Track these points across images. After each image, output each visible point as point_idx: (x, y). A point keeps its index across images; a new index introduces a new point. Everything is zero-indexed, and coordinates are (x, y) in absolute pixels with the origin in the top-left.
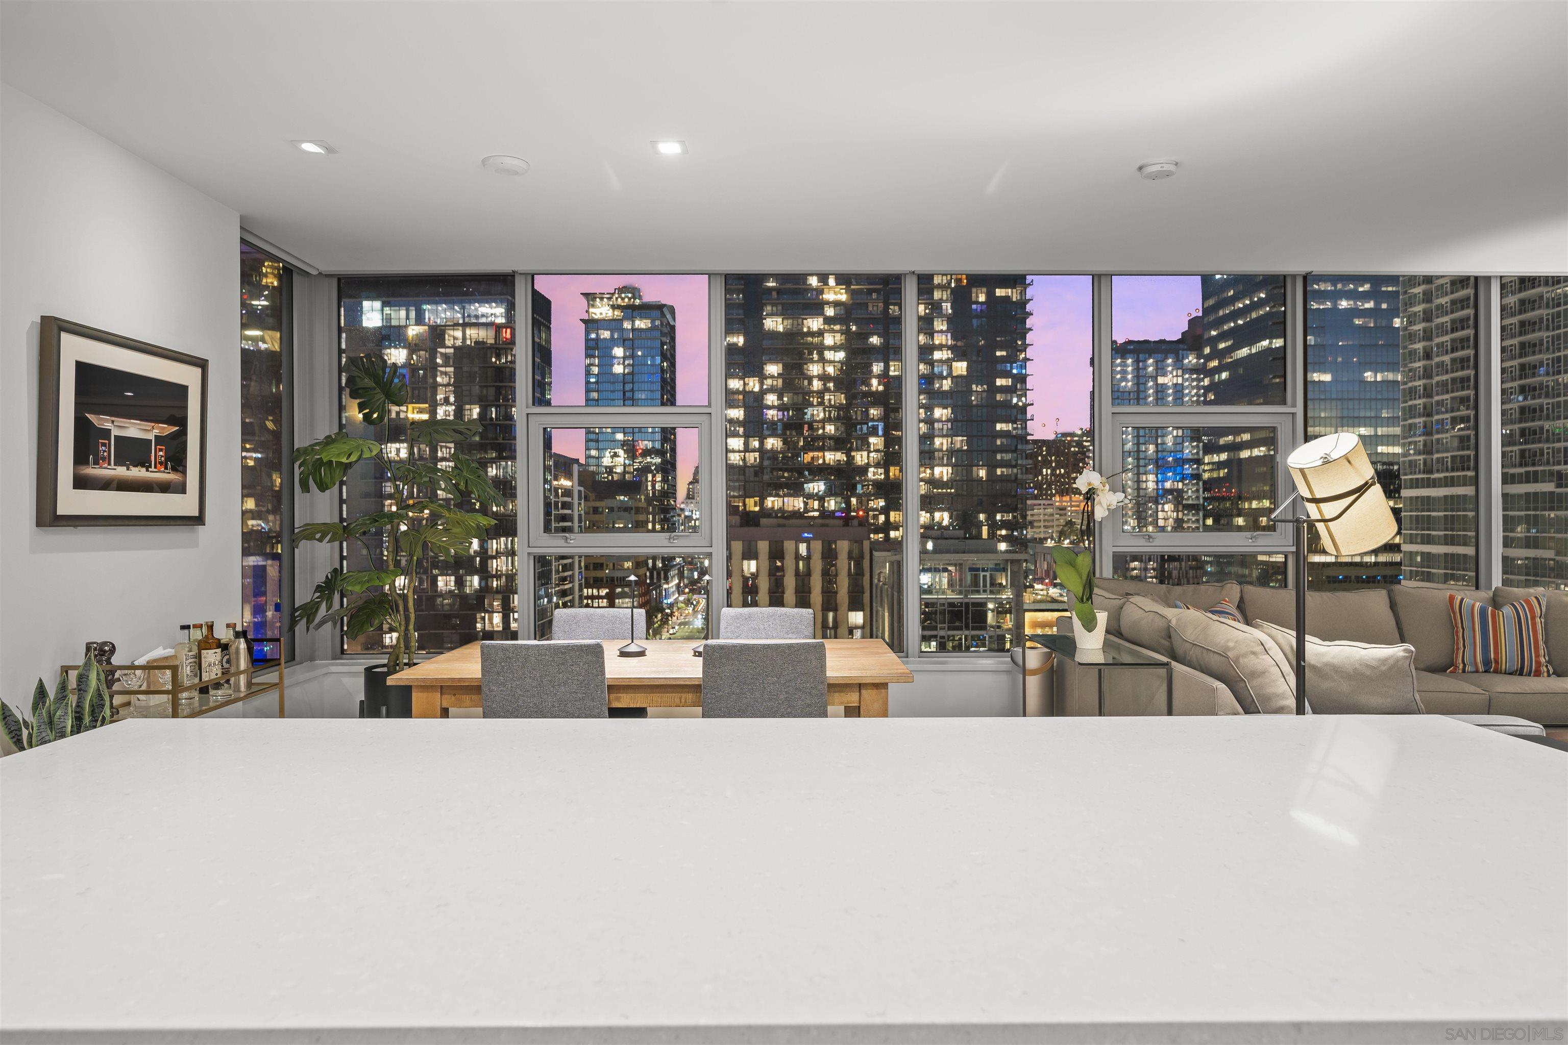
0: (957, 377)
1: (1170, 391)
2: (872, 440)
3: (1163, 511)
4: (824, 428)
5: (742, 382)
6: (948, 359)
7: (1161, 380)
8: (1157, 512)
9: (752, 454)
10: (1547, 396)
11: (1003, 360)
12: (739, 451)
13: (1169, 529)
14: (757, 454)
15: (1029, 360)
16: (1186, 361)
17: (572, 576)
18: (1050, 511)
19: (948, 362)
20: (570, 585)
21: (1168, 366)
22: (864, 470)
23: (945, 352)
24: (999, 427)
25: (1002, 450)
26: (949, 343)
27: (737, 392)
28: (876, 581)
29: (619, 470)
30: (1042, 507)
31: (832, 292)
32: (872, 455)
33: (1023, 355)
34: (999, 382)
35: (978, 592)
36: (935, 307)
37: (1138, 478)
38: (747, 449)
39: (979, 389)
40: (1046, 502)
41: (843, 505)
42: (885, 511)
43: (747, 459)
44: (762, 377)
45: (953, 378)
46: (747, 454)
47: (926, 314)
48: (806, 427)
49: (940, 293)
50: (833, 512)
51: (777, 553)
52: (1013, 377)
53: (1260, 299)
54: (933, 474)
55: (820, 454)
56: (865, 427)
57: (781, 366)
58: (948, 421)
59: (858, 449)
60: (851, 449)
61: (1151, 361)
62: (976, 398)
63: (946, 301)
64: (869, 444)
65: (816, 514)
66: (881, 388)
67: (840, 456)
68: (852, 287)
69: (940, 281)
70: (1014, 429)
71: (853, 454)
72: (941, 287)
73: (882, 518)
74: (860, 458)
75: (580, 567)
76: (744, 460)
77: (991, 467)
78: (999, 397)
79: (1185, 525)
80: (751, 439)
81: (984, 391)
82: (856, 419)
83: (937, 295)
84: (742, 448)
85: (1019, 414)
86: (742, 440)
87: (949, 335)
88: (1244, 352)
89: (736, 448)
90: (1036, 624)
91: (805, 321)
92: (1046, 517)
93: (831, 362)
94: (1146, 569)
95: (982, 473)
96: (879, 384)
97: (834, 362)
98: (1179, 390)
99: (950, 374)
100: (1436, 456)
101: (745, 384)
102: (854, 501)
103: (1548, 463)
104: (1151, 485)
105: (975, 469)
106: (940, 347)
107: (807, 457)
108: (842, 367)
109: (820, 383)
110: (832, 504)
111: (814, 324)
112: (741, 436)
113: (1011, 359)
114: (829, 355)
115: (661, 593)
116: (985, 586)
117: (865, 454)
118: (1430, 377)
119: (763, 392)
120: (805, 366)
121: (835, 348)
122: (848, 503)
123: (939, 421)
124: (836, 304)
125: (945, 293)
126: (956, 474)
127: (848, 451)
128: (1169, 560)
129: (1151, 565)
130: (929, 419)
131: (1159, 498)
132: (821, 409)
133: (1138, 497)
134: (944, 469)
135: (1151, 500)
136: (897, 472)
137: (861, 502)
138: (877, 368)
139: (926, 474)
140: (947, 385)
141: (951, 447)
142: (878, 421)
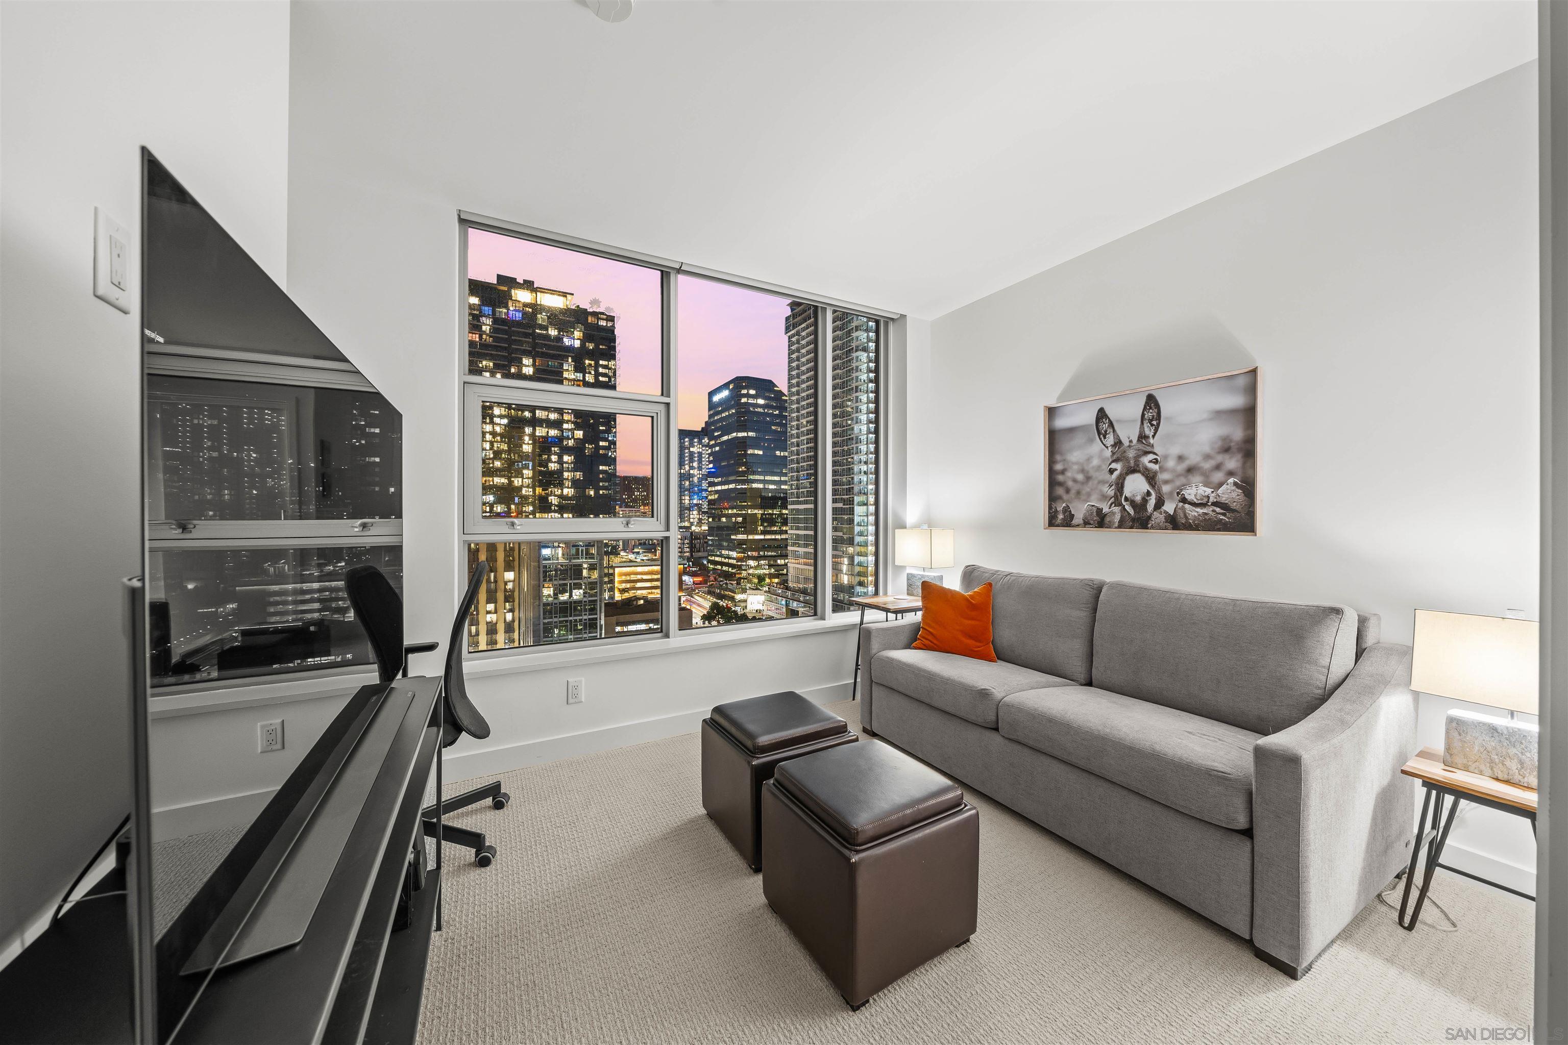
0: (576, 439)
1: (696, 455)
2: (525, 472)
6: (572, 429)
7: (692, 449)
8: (690, 515)
10: (840, 466)
11: (603, 432)
16: (703, 441)
19: (572, 430)
21: (695, 442)
22: (520, 489)
23: (570, 425)
24: (601, 468)
25: (603, 480)
26: (573, 420)
28: (521, 553)
32: (524, 480)
33: (615, 430)
34: (601, 443)
35: (578, 558)
39: (590, 447)
40: (636, 509)
41: (506, 509)
45: (575, 439)
50: (500, 514)
52: (609, 441)
53: (733, 413)
54: (562, 492)
55: (491, 479)
56: (520, 464)
58: (571, 463)
59: (516, 477)
60: (511, 477)
61: (687, 440)
62: (588, 452)
64: (522, 475)
65: (489, 515)
67: (504, 481)
70: (610, 469)
71: (512, 479)
74: (517, 482)
77: (597, 490)
78: (601, 452)
79: (703, 522)
81: (593, 448)
82: (515, 459)
85: (612, 461)
87: (573, 415)
88: (725, 438)
90: (621, 575)
93: (497, 424)
94: (684, 544)
95: (592, 493)
96: (530, 440)
97: (500, 424)
98: (700, 454)
99: (573, 437)
100: (801, 490)
102: (513, 507)
103: (840, 495)
104: (687, 502)
105: (587, 490)
106: (567, 422)
109: (491, 436)
110: (499, 509)
113: (608, 431)
114: (497, 420)
116: (582, 555)
117: (520, 480)
118: (799, 455)
121: (501, 416)
122: (509, 508)
123: (566, 463)
126: (577, 493)
127: (509, 478)
128: (695, 539)
129: (686, 541)
130: (560, 462)
131: (690, 509)
132: (491, 452)
133: (681, 507)
134: (570, 490)
135: (687, 509)
136: (541, 491)
137: (518, 508)
138: (528, 430)
139: (558, 492)
140: (571, 443)
141: (573, 478)
142: (530, 461)
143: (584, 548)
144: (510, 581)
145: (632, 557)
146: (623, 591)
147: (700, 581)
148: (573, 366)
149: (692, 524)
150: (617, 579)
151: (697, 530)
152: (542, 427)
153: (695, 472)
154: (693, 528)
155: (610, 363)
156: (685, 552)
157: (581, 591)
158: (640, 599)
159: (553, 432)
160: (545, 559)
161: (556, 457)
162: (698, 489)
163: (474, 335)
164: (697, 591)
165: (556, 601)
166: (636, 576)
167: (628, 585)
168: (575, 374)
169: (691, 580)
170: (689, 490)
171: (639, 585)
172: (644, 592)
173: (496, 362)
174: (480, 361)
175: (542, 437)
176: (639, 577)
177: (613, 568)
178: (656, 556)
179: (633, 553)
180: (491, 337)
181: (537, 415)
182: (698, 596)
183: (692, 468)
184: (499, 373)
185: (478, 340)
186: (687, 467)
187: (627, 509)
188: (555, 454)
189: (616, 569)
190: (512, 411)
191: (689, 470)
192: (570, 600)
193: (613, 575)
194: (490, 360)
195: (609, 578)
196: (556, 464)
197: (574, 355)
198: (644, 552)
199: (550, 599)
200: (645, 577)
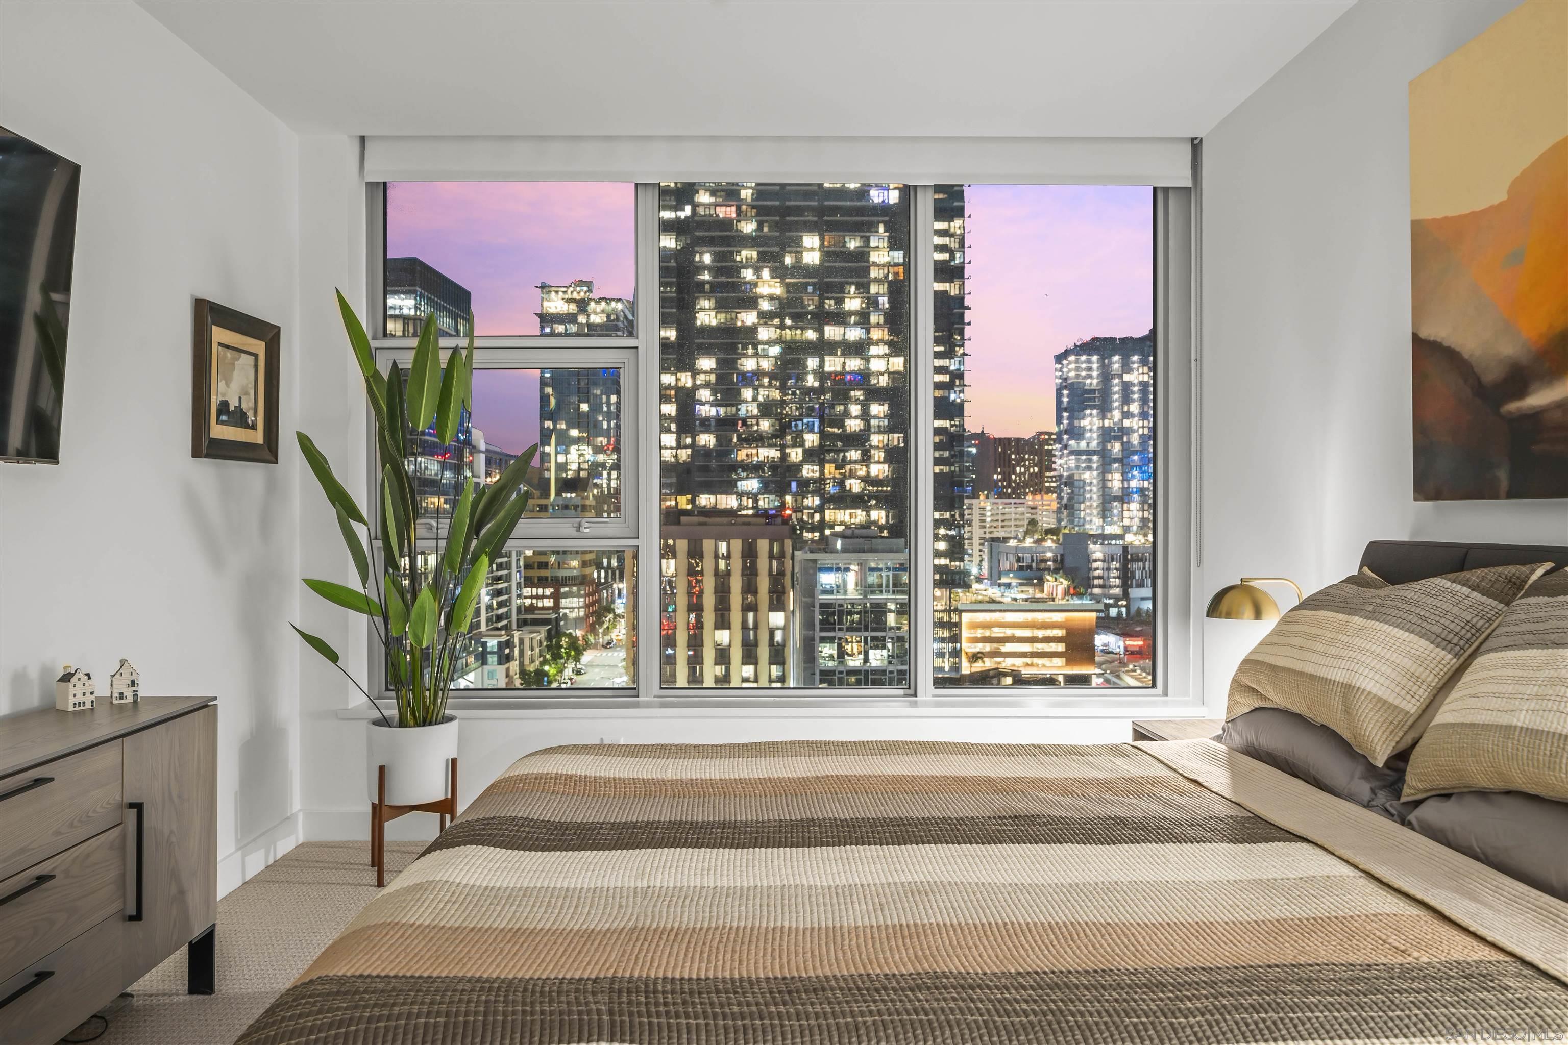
0: (894, 373)
1: (1136, 389)
2: (807, 437)
3: (1128, 510)
4: (758, 424)
5: (674, 377)
6: (885, 354)
7: (1126, 377)
8: (1123, 510)
9: (684, 451)
11: (941, 356)
12: (672, 448)
13: (1135, 528)
14: (689, 451)
15: (967, 355)
17: (510, 575)
18: (1021, 510)
19: (885, 358)
20: (506, 585)
21: (1133, 363)
22: (799, 466)
23: (881, 347)
24: (937, 423)
26: (886, 337)
27: (669, 387)
29: (574, 467)
30: (1013, 505)
31: (766, 286)
32: (806, 452)
33: (961, 351)
34: (938, 378)
35: (881, 592)
36: (872, 302)
37: (1104, 477)
38: (679, 446)
41: (777, 503)
42: (821, 509)
43: (679, 456)
44: (695, 373)
45: (890, 373)
46: (679, 451)
47: (862, 308)
48: (740, 422)
49: (877, 287)
50: (766, 510)
51: (695, 552)
52: (951, 372)
54: (869, 472)
55: (754, 451)
56: (800, 423)
57: (714, 360)
58: (885, 417)
59: (793, 446)
60: (785, 446)
61: (1116, 358)
63: (883, 295)
64: (803, 442)
65: (750, 512)
66: (817, 384)
67: (774, 453)
68: (787, 280)
69: (877, 275)
70: (952, 426)
71: (787, 451)
72: (877, 281)
73: (817, 517)
74: (795, 455)
75: (518, 567)
76: (676, 456)
78: (937, 394)
80: (683, 436)
82: (791, 415)
83: (874, 289)
84: (674, 444)
85: (958, 411)
86: (674, 436)
87: (886, 330)
89: (668, 445)
90: (974, 626)
91: (739, 315)
92: (1018, 516)
93: (765, 357)
94: (1108, 569)
96: (815, 381)
97: (769, 357)
99: (886, 370)
101: (677, 379)
102: (788, 499)
104: (1117, 484)
106: (877, 343)
107: (742, 455)
108: (776, 363)
110: (764, 502)
111: (749, 318)
112: (673, 432)
113: (950, 354)
114: (764, 350)
115: (613, 593)
116: (887, 586)
117: (800, 451)
119: (695, 388)
120: (739, 361)
121: (770, 343)
122: (782, 501)
123: (875, 417)
124: (771, 298)
125: (881, 287)
126: (893, 472)
127: (782, 448)
128: (1132, 560)
129: (1114, 565)
130: (865, 416)
131: (1124, 497)
132: (755, 404)
133: (1103, 495)
134: (881, 466)
135: (1116, 499)
136: (833, 469)
137: (796, 501)
138: (812, 363)
139: (862, 472)
140: (883, 381)
141: (887, 445)
142: (814, 417)
143: (890, 574)
144: (778, 629)
145: (994, 592)
146: (975, 657)
147: (1140, 647)
148: (886, 239)
149: (1127, 529)
150: (965, 634)
151: (1137, 543)
152: (836, 354)
153: (1133, 423)
154: (1129, 538)
155: (952, 224)
156: (1110, 587)
157: (885, 652)
158: (1005, 675)
159: (854, 364)
160: (825, 592)
161: (859, 407)
162: (1141, 459)
163: (728, 209)
164: (1131, 667)
165: (841, 668)
166: (1002, 630)
167: (987, 647)
168: (891, 253)
169: (1121, 644)
170: (1120, 461)
171: (1008, 647)
172: (1018, 662)
173: (761, 249)
174: (737, 251)
175: (836, 374)
176: (1009, 632)
177: (959, 612)
178: (1042, 591)
179: (1000, 585)
180: (753, 207)
181: (826, 336)
182: (1132, 677)
183: (1127, 415)
184: (766, 267)
185: (734, 215)
186: (1117, 415)
187: (1000, 501)
188: (857, 401)
189: (964, 615)
190: (787, 330)
191: (1122, 421)
192: (865, 668)
193: (958, 625)
194: (752, 247)
195: (950, 630)
196: (858, 421)
197: (887, 219)
198: (1021, 584)
199: (831, 664)
200: (1019, 633)
